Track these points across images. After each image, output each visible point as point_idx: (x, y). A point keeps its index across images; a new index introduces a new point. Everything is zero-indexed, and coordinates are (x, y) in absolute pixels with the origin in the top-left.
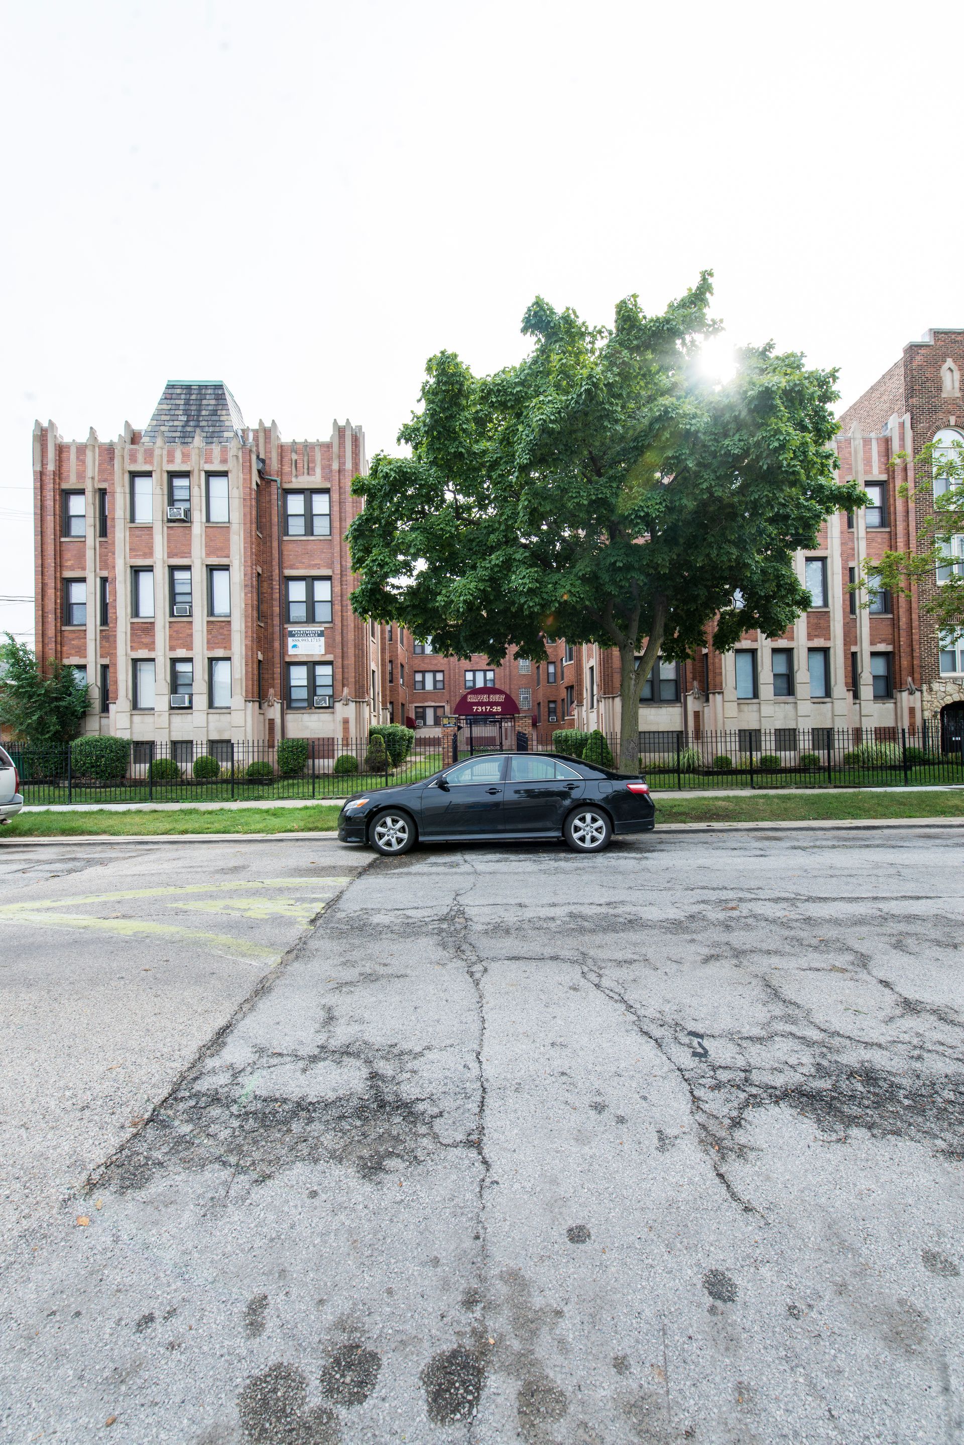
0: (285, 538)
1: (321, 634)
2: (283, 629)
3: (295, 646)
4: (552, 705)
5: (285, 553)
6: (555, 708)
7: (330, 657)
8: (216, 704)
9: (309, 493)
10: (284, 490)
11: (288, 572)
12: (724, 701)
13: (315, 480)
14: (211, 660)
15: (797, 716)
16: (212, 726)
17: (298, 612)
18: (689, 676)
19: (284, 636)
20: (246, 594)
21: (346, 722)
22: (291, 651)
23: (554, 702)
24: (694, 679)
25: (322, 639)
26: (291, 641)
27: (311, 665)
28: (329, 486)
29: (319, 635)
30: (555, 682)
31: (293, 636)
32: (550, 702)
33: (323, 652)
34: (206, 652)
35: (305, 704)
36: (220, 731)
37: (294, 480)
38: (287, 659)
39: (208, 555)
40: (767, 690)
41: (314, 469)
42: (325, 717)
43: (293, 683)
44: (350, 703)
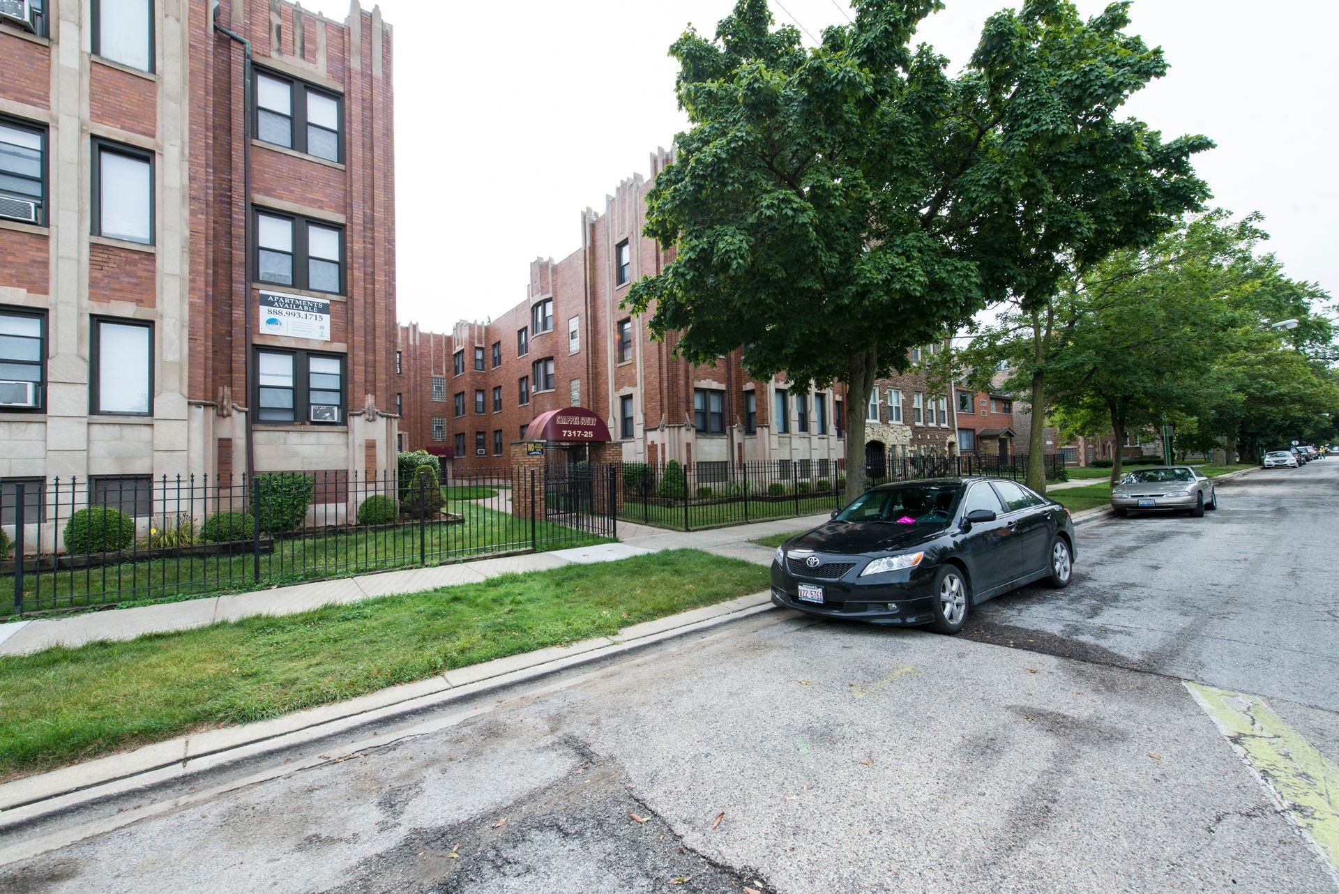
0: (255, 142)
1: (324, 309)
2: (249, 291)
3: (271, 321)
4: (481, 437)
5: (255, 166)
6: (484, 440)
7: (340, 347)
8: (104, 406)
9: (301, 87)
10: (253, 63)
11: (260, 199)
12: (770, 434)
13: (317, 71)
14: (97, 320)
15: (811, 448)
16: (99, 449)
17: (275, 267)
18: (735, 410)
19: (253, 303)
20: (193, 213)
21: (370, 446)
22: (264, 328)
23: (483, 433)
24: (737, 413)
25: (327, 317)
26: (264, 312)
27: (301, 356)
28: (340, 89)
29: (320, 311)
30: (484, 412)
31: (271, 304)
32: (478, 433)
33: (327, 337)
34: (86, 302)
35: (289, 417)
36: (119, 459)
37: (274, 54)
38: (257, 341)
39: (96, 116)
40: (794, 426)
41: (313, 53)
42: (331, 439)
43: (263, 381)
44: (379, 418)
